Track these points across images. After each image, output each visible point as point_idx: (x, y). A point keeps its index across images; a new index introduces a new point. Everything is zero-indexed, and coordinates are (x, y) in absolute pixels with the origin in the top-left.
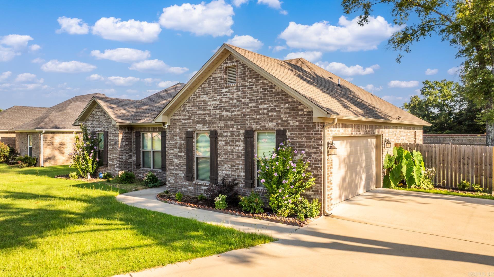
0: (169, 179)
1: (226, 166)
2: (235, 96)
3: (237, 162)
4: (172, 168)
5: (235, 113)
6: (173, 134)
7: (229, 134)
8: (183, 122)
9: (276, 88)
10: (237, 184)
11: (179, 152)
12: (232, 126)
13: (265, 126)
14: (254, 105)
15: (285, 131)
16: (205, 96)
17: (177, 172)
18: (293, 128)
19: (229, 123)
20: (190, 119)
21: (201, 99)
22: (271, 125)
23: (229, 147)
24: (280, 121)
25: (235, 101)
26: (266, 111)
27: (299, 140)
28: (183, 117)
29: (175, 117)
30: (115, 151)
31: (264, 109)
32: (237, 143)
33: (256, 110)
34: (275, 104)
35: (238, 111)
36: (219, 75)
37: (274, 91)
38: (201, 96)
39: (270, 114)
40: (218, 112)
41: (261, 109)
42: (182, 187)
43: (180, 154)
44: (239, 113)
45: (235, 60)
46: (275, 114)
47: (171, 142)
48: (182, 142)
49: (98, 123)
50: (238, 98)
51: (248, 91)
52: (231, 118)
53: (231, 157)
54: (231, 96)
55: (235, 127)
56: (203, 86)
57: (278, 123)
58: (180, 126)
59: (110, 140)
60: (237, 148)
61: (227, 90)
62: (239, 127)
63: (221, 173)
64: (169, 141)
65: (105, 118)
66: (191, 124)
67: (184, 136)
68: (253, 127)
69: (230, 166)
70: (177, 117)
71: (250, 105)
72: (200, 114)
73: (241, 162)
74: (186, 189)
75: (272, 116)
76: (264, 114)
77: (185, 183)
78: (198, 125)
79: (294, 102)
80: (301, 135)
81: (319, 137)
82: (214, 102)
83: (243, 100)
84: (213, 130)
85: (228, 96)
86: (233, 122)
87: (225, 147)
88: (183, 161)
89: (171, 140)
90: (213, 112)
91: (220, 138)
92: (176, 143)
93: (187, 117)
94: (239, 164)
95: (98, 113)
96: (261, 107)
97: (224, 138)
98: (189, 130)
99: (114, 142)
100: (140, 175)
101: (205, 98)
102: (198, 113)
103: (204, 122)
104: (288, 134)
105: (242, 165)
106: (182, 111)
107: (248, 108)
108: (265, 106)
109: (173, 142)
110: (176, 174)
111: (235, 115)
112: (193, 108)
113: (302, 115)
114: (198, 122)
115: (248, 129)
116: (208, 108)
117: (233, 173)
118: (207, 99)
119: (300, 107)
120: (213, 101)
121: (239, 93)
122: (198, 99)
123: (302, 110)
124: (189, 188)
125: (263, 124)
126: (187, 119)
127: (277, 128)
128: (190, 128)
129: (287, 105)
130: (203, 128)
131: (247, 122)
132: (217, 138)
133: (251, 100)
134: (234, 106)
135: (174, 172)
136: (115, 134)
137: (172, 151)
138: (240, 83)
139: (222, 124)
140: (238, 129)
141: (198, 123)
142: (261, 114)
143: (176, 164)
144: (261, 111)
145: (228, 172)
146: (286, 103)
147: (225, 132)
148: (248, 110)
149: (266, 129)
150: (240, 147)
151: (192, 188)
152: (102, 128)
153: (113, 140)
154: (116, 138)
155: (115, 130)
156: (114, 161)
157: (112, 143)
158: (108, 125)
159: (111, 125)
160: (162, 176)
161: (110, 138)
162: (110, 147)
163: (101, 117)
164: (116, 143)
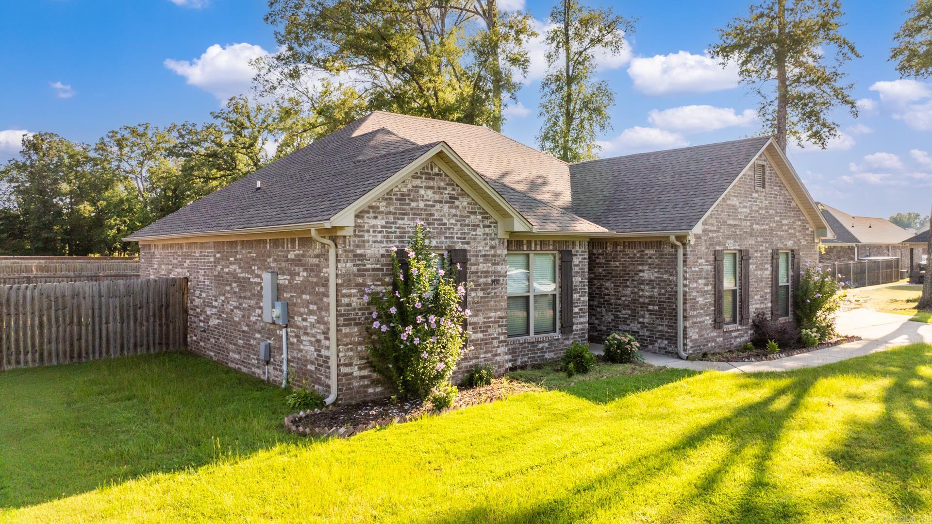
0: (691, 334)
2: (764, 205)
3: (765, 291)
5: (764, 227)
6: (697, 255)
7: (759, 255)
8: (711, 235)
11: (705, 285)
12: (762, 244)
13: (786, 245)
14: (779, 219)
15: (798, 251)
16: (735, 199)
17: (701, 320)
19: (759, 239)
20: (718, 232)
22: (789, 243)
23: (759, 272)
25: (764, 212)
26: (787, 228)
27: (806, 260)
28: (710, 228)
30: (492, 303)
31: (786, 225)
32: (765, 266)
33: (780, 225)
34: (792, 220)
35: (767, 224)
37: (791, 205)
38: (731, 198)
39: (789, 231)
40: (748, 223)
41: (784, 225)
42: (709, 342)
43: (706, 288)
44: (767, 227)
45: (763, 158)
46: (792, 231)
47: (693, 269)
48: (709, 268)
50: (766, 208)
51: (774, 202)
52: (761, 234)
53: (761, 284)
54: (760, 205)
55: (764, 245)
57: (794, 242)
58: (705, 241)
59: (473, 273)
60: (765, 272)
61: (757, 195)
62: (767, 245)
63: (752, 309)
64: (691, 268)
65: (453, 211)
66: (721, 239)
67: (711, 258)
68: (778, 245)
69: (759, 297)
71: (776, 219)
72: (730, 225)
73: (768, 291)
74: (713, 344)
76: (786, 231)
77: (712, 335)
82: (745, 210)
83: (770, 212)
84: (744, 248)
85: (758, 203)
86: (762, 239)
87: (755, 273)
88: (710, 299)
89: (693, 265)
90: (743, 224)
91: (751, 261)
92: (701, 270)
93: (715, 228)
95: (422, 192)
96: (783, 222)
97: (755, 261)
98: (717, 248)
99: (489, 280)
101: (735, 201)
102: (728, 223)
103: (734, 237)
105: (768, 293)
107: (774, 222)
108: (786, 222)
109: (697, 269)
110: (700, 322)
111: (764, 230)
112: (722, 215)
113: (808, 234)
114: (729, 237)
115: (774, 248)
116: (739, 217)
117: (762, 306)
118: (738, 204)
119: (807, 226)
120: (743, 207)
121: (767, 202)
122: (728, 202)
123: (808, 229)
124: (718, 340)
125: (785, 243)
126: (715, 231)
127: (794, 248)
128: (719, 245)
129: (799, 223)
130: (733, 245)
131: (773, 239)
132: (748, 261)
133: (776, 213)
134: (763, 218)
135: (698, 320)
136: (494, 256)
137: (695, 285)
138: (767, 189)
139: (752, 241)
140: (765, 248)
141: (728, 239)
142: (783, 231)
143: (700, 305)
144: (783, 228)
145: (758, 306)
146: (799, 220)
147: (756, 252)
148: (774, 225)
150: (768, 271)
151: (722, 339)
152: (443, 239)
153: (486, 274)
154: (499, 268)
155: (492, 247)
156: (491, 331)
157: (482, 280)
158: (466, 230)
159: (480, 231)
160: (561, 347)
161: (473, 268)
162: (473, 294)
163: (438, 206)
164: (495, 282)
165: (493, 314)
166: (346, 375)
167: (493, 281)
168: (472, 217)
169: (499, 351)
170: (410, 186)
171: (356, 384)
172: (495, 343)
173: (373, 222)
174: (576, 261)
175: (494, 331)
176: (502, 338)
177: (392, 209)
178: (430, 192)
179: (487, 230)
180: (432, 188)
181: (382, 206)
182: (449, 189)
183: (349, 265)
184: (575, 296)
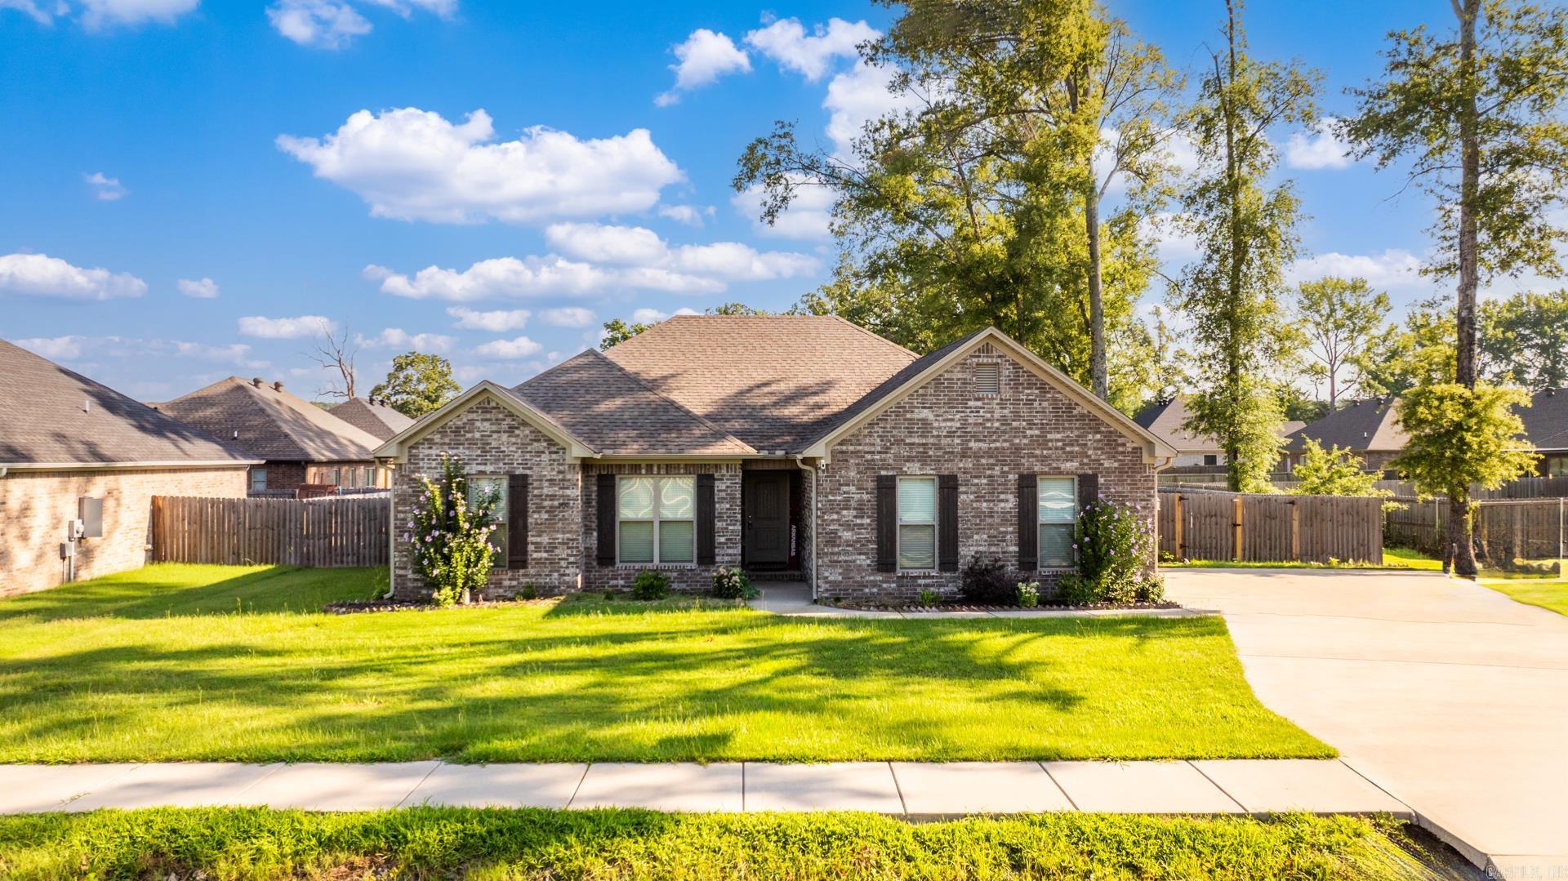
0: (827, 574)
1: (976, 537)
2: (997, 415)
3: (1002, 529)
4: (836, 550)
5: (998, 444)
6: (838, 481)
7: (984, 481)
8: (869, 457)
9: (1079, 409)
10: (1002, 567)
11: (855, 517)
12: (991, 467)
13: (1059, 468)
14: (1037, 432)
15: (1095, 477)
16: (926, 411)
17: (850, 558)
18: (1109, 471)
19: (984, 461)
20: (886, 453)
21: (915, 416)
22: (1069, 465)
23: (985, 504)
24: (1085, 461)
25: (997, 424)
26: (1060, 444)
27: (1120, 489)
28: (867, 449)
29: (844, 448)
30: (560, 525)
31: (1057, 440)
32: (1002, 496)
33: (1042, 442)
34: (1076, 433)
35: (1005, 441)
36: (960, 376)
37: (1075, 412)
38: (916, 410)
39: (1068, 449)
40: (957, 441)
41: (1051, 440)
42: (866, 586)
43: (858, 521)
44: (1006, 445)
45: (995, 354)
46: (1076, 449)
47: (830, 497)
48: (865, 497)
49: (479, 452)
50: (1004, 420)
51: (1024, 411)
52: (989, 453)
53: (989, 520)
54: (989, 415)
55: (997, 468)
56: (921, 391)
57: (1082, 464)
58: (858, 464)
59: (535, 496)
60: (1002, 505)
61: (979, 404)
62: (1006, 469)
63: (967, 552)
64: (826, 497)
65: (513, 440)
66: (891, 461)
67: (871, 485)
68: (1036, 469)
69: (985, 536)
70: (851, 448)
71: (1029, 432)
72: (913, 444)
73: (1010, 529)
74: (875, 590)
75: (1072, 452)
76: (1057, 448)
77: (872, 578)
78: (908, 464)
79: (1111, 432)
80: (1121, 482)
81: (1150, 485)
82: (949, 424)
83: (1015, 424)
84: (946, 473)
85: (981, 414)
86: (992, 461)
87: (975, 505)
88: (868, 535)
89: (831, 493)
90: (944, 441)
91: (962, 489)
92: (847, 500)
93: (879, 449)
94: (1006, 532)
96: (1049, 436)
97: (974, 489)
98: (883, 473)
99: (556, 503)
100: (613, 582)
101: (926, 414)
102: (907, 441)
103: (923, 459)
104: (1101, 480)
105: (1011, 533)
106: (865, 436)
107: (1025, 437)
108: (1059, 436)
109: (839, 498)
110: (846, 561)
111: (996, 448)
112: (895, 432)
113: (1123, 453)
114: (909, 459)
115: (1025, 472)
116: (935, 433)
117: (993, 549)
118: (931, 417)
119: (1120, 441)
120: (945, 420)
121: (1006, 412)
122: (908, 416)
123: (1124, 445)
124: (885, 585)
125: (1054, 465)
126: (879, 452)
127: (1080, 472)
128: (887, 469)
129: (1098, 436)
130: (921, 469)
131: (1023, 461)
132: (956, 488)
133: (1031, 425)
134: (994, 432)
135: (842, 558)
136: (563, 480)
137: (835, 516)
138: (1007, 393)
139: (969, 464)
140: (1003, 472)
141: (907, 461)
142: (1051, 449)
143: (846, 541)
144: (1050, 444)
145: (981, 549)
146: (1097, 433)
147: (976, 477)
148: (1025, 441)
149: (1061, 473)
150: (1010, 502)
151: (894, 585)
152: (501, 465)
153: (552, 497)
154: (568, 492)
155: (560, 472)
156: (557, 552)
157: (546, 503)
158: (528, 456)
159: (545, 457)
160: (698, 578)
161: (536, 492)
162: (536, 516)
163: (495, 436)
164: (564, 505)
165: (560, 536)
166: (401, 576)
167: (561, 505)
168: (535, 444)
169: (567, 571)
170: (465, 420)
171: (410, 585)
172: (563, 563)
173: (427, 452)
174: (719, 486)
175: (561, 552)
176: (572, 559)
177: (447, 440)
178: (487, 424)
179: (554, 456)
180: (486, 420)
181: (437, 438)
182: (509, 420)
183: (405, 487)
184: (719, 524)
